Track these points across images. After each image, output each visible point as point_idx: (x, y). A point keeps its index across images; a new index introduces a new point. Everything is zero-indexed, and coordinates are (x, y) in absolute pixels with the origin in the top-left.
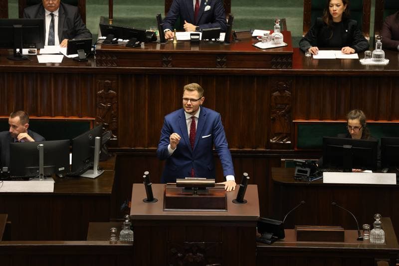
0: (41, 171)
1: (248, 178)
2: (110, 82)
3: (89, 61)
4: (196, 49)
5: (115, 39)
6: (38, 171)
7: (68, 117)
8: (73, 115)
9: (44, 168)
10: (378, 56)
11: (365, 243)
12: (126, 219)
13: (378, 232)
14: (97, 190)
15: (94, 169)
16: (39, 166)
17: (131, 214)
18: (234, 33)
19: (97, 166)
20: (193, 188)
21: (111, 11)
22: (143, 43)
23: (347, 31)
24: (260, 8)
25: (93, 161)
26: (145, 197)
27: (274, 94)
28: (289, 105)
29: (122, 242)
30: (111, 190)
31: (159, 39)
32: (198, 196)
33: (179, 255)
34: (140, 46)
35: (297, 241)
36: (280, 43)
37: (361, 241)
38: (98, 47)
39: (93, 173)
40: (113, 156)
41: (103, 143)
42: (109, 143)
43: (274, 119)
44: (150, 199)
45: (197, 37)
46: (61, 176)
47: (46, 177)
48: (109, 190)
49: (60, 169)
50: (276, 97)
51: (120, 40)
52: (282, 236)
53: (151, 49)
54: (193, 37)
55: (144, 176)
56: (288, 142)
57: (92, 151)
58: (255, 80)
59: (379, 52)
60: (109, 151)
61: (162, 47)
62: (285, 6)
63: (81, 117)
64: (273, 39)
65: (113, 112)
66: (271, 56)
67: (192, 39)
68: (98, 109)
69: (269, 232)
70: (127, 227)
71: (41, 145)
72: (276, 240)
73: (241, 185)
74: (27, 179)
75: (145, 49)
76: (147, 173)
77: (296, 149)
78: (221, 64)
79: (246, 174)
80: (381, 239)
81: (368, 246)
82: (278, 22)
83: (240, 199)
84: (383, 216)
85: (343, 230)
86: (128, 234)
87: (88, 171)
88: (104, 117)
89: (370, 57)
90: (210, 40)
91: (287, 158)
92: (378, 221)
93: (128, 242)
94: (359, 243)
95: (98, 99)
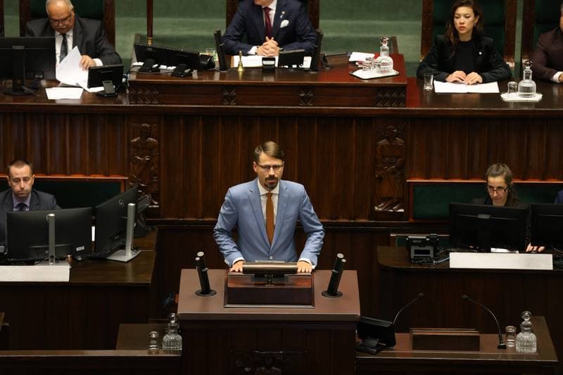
0: (52, 252)
1: (344, 261)
2: (149, 126)
3: (119, 97)
4: (270, 80)
5: (156, 65)
6: (47, 252)
7: (89, 175)
8: (96, 173)
9: (56, 247)
10: (527, 90)
11: (509, 353)
12: (172, 319)
13: (528, 337)
14: (130, 279)
15: (127, 248)
16: (48, 244)
17: (179, 313)
18: (324, 58)
19: (130, 244)
20: (266, 276)
21: (150, 26)
22: (195, 71)
23: (480, 53)
24: (360, 22)
25: (125, 237)
26: (199, 288)
27: (381, 142)
28: (401, 158)
29: (166, 351)
30: (150, 278)
31: (217, 66)
32: (273, 286)
33: (247, 369)
34: (192, 75)
35: (414, 349)
36: (388, 71)
37: (503, 350)
38: (132, 77)
39: (125, 254)
40: (154, 230)
41: (139, 212)
42: (148, 213)
43: (380, 179)
44: (206, 290)
45: (271, 63)
46: (80, 259)
47: (59, 260)
48: (147, 279)
49: (78, 249)
50: (383, 146)
51: (163, 67)
52: (392, 343)
53: (206, 80)
54: (265, 63)
55: (198, 259)
56: (400, 211)
57: (124, 224)
58: (354, 123)
59: (528, 83)
60: (148, 223)
61: (222, 77)
62: (396, 19)
63: (108, 176)
64: (379, 66)
65: (153, 168)
66: (376, 90)
67: (264, 65)
68: (131, 164)
69: (374, 337)
70: (173, 331)
71: (52, 215)
72: (384, 348)
73: (333, 270)
74: (31, 263)
75: (199, 79)
76: (201, 254)
77: (411, 220)
78: (306, 100)
79: (340, 256)
80: (531, 346)
81: (513, 356)
82: (385, 42)
83: (332, 291)
84: (534, 315)
85: (478, 335)
86: (175, 341)
87: (119, 251)
88: (140, 176)
89: (515, 90)
90: (290, 66)
91: (398, 233)
92: (527, 321)
93: (175, 352)
94: (500, 353)
95: (132, 150)
